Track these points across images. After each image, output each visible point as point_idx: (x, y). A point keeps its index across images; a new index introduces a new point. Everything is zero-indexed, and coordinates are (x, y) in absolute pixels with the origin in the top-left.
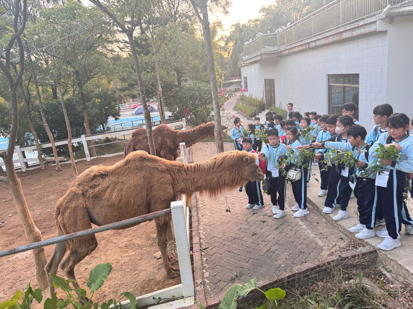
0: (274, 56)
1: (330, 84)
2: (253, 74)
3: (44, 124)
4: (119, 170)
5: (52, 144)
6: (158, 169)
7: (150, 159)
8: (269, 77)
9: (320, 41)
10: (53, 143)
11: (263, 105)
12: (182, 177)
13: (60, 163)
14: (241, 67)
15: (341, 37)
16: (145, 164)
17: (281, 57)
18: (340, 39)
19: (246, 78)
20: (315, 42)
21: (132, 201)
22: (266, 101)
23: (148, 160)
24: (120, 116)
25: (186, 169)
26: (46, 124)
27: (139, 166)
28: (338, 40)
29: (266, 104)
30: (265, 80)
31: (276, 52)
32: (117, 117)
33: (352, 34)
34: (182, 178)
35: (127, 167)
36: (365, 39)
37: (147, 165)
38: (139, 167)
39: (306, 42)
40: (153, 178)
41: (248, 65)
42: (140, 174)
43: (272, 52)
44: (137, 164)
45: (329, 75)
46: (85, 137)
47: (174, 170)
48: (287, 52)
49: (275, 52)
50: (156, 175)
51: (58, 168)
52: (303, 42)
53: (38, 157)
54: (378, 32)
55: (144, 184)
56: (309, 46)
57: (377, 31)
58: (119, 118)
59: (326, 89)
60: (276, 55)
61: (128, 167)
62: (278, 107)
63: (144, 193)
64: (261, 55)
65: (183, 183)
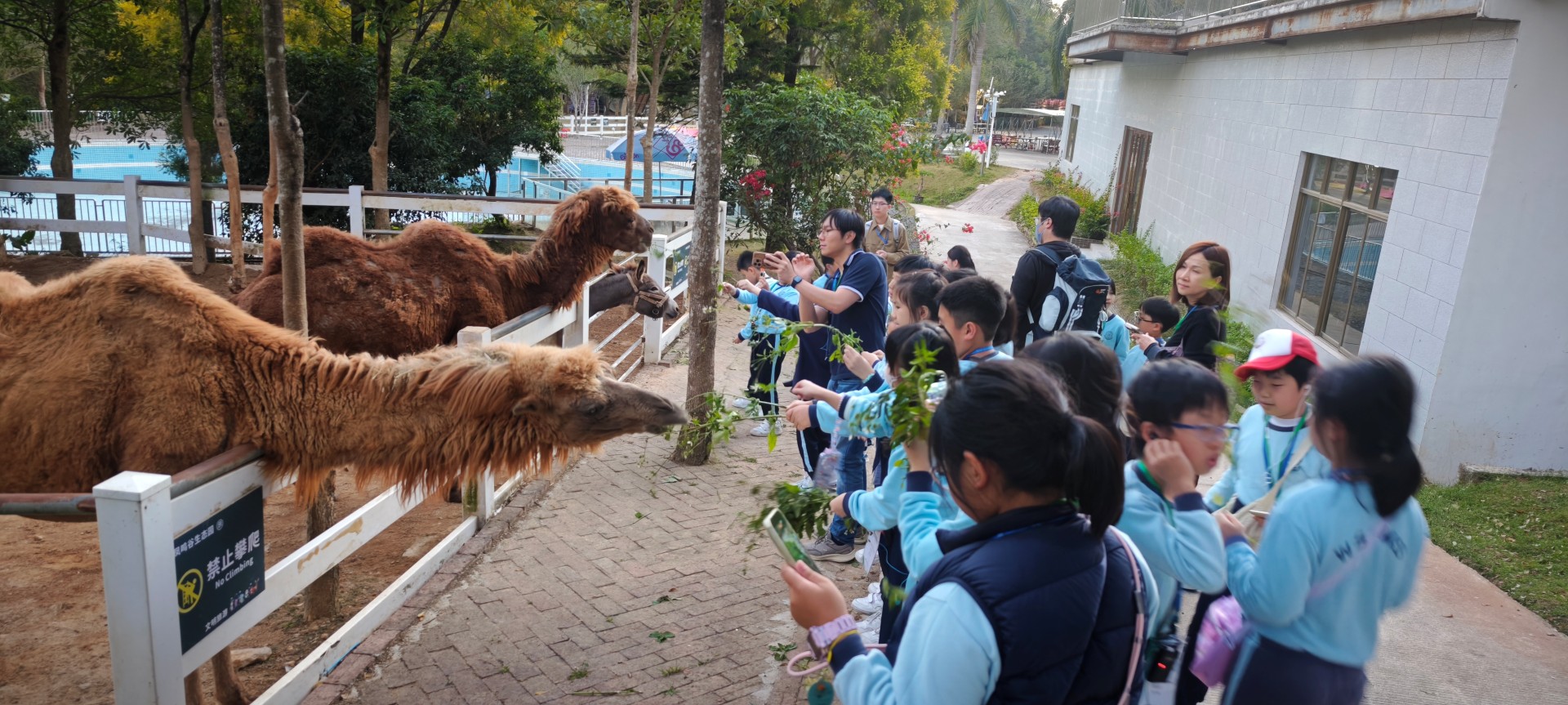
0: (1160, 46)
1: (1309, 191)
2: (1099, 101)
3: (216, 118)
4: (42, 308)
5: (230, 193)
6: (182, 336)
7: (165, 295)
8: (1141, 123)
9: (1304, 17)
10: (234, 190)
11: (1101, 222)
12: (284, 392)
13: (248, 266)
14: (1071, 66)
15: (1370, 15)
16: (138, 309)
17: (1185, 53)
18: (1364, 25)
19: (1076, 109)
20: (1291, 22)
21: (35, 430)
22: (1116, 210)
23: (158, 296)
24: (559, 150)
25: (308, 372)
26: (224, 121)
27: (111, 310)
28: (1358, 25)
29: (1114, 220)
30: (1128, 130)
31: (1172, 32)
32: (550, 152)
33: (1404, 10)
34: (281, 399)
35: (73, 303)
36: (1447, 41)
37: (144, 312)
38: (113, 314)
39: (1264, 15)
40: (153, 365)
41: (1091, 64)
42: (102, 344)
43: (1156, 31)
44: (107, 303)
45: (1310, 157)
46: (362, 195)
47: (255, 360)
48: (1202, 41)
49: (1167, 32)
50: (166, 357)
51: (237, 279)
52: (1255, 15)
53: (189, 226)
54: (1480, 19)
55: (105, 381)
56: (1268, 33)
57: (1479, 15)
58: (557, 156)
59: (1288, 207)
60: (1170, 45)
61: (73, 306)
62: (1143, 236)
63: (93, 414)
64: (1113, 33)
65: (280, 419)
